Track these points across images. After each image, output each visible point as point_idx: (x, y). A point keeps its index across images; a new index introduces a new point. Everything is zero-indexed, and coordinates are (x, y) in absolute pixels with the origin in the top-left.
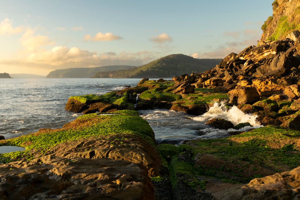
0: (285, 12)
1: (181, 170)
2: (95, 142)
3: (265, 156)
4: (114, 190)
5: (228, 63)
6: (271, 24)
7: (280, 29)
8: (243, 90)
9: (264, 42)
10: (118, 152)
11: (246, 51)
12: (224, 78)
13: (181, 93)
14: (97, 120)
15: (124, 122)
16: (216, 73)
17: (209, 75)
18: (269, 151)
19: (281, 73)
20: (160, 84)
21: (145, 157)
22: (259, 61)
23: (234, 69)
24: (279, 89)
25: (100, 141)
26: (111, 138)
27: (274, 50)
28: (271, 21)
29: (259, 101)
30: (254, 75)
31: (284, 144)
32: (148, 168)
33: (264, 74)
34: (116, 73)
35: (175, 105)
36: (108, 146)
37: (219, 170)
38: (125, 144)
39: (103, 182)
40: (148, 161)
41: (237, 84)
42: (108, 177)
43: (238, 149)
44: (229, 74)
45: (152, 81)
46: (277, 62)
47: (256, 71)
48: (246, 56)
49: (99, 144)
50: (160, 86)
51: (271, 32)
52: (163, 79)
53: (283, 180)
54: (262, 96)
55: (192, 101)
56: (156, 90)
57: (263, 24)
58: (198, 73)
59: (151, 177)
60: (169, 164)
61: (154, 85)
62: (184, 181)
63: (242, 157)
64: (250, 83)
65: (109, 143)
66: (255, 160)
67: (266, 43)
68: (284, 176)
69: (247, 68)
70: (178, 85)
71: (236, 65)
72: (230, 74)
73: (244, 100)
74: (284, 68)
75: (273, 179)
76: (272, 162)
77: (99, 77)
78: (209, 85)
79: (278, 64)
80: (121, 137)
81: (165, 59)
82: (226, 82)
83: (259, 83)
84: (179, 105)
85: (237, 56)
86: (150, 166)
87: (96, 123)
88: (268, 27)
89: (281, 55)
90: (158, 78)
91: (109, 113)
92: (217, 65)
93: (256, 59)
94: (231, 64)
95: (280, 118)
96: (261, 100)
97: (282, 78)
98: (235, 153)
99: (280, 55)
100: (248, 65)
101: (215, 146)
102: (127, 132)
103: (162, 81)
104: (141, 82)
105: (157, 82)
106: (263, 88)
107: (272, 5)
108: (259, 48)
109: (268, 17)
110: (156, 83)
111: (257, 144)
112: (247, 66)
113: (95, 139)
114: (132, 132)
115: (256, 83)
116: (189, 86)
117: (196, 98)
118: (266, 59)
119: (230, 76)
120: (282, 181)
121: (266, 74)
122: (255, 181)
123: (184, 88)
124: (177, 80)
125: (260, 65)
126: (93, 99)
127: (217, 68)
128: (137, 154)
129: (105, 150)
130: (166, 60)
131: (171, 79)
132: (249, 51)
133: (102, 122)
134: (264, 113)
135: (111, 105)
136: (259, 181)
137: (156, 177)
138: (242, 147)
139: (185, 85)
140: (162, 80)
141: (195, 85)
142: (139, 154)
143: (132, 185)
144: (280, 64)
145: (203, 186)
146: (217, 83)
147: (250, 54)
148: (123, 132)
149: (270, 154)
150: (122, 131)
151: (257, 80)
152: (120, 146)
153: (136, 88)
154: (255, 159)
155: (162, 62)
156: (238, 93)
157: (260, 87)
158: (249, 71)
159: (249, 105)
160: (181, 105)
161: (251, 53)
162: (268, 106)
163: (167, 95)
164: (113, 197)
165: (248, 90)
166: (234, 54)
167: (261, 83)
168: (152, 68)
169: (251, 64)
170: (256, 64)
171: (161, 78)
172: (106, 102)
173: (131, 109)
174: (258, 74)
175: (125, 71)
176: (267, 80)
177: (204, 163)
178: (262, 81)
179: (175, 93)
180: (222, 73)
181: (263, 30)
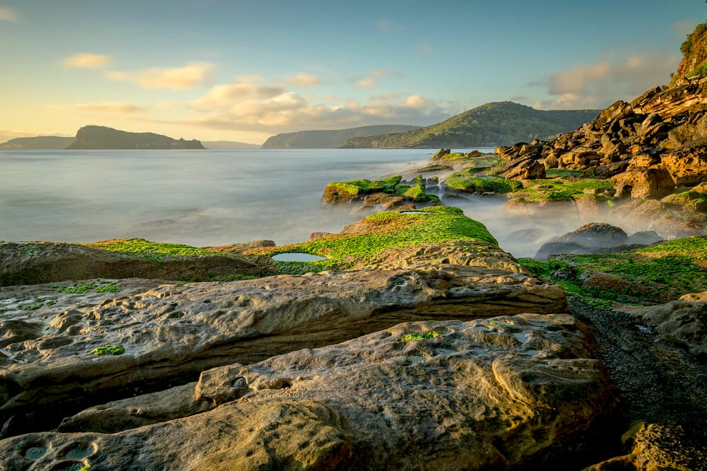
3: (691, 279)
5: (609, 120)
6: (702, 40)
8: (644, 174)
9: (686, 78)
10: (483, 262)
11: (646, 98)
12: (602, 151)
13: (520, 179)
16: (583, 140)
17: (570, 144)
18: (697, 271)
20: (474, 160)
21: (522, 268)
22: (673, 117)
23: (622, 132)
28: (702, 34)
29: (674, 195)
30: (662, 145)
33: (683, 143)
34: (385, 138)
35: (514, 199)
37: (621, 293)
41: (629, 162)
43: (646, 268)
44: (612, 141)
45: (458, 155)
47: (667, 137)
48: (647, 106)
50: (476, 164)
51: (702, 58)
52: (479, 151)
54: (680, 185)
55: (545, 193)
56: (470, 171)
57: (686, 39)
58: (546, 141)
63: (654, 278)
64: (656, 158)
65: (461, 250)
67: (691, 80)
69: (649, 130)
70: (514, 165)
71: (626, 124)
72: (614, 143)
73: (644, 192)
78: (570, 164)
82: (604, 158)
83: (675, 161)
84: (521, 198)
85: (629, 107)
88: (695, 46)
92: (585, 125)
93: (668, 112)
94: (615, 124)
96: (677, 192)
98: (642, 274)
100: (651, 124)
104: (437, 157)
105: (467, 156)
106: (682, 170)
108: (675, 90)
109: (697, 25)
110: (467, 158)
111: (676, 262)
112: (648, 127)
113: (437, 246)
114: (474, 239)
115: (669, 161)
116: (535, 165)
117: (551, 187)
118: (688, 113)
119: (612, 145)
121: (687, 144)
122: (687, 297)
123: (527, 168)
124: (506, 153)
125: (676, 126)
126: (369, 188)
127: (586, 129)
128: (510, 265)
129: (463, 259)
130: (478, 113)
131: (493, 152)
132: (654, 97)
133: (416, 224)
135: (402, 198)
136: (693, 296)
138: (652, 265)
139: (528, 164)
140: (476, 154)
141: (544, 162)
142: (513, 264)
145: (608, 306)
146: (587, 158)
147: (655, 104)
149: (700, 276)
151: (670, 156)
154: (676, 282)
155: (470, 118)
156: (632, 179)
157: (675, 168)
158: (652, 137)
159: (655, 200)
160: (525, 199)
161: (659, 101)
162: (692, 204)
163: (496, 181)
164: (538, 294)
165: (652, 175)
166: (623, 104)
167: (678, 161)
168: (451, 129)
169: (658, 124)
170: (668, 123)
171: (474, 150)
172: (390, 192)
173: (434, 205)
174: (672, 142)
175: (401, 135)
176: (691, 155)
177: (598, 284)
178: (680, 158)
179: (510, 178)
180: (596, 140)
181: (683, 53)
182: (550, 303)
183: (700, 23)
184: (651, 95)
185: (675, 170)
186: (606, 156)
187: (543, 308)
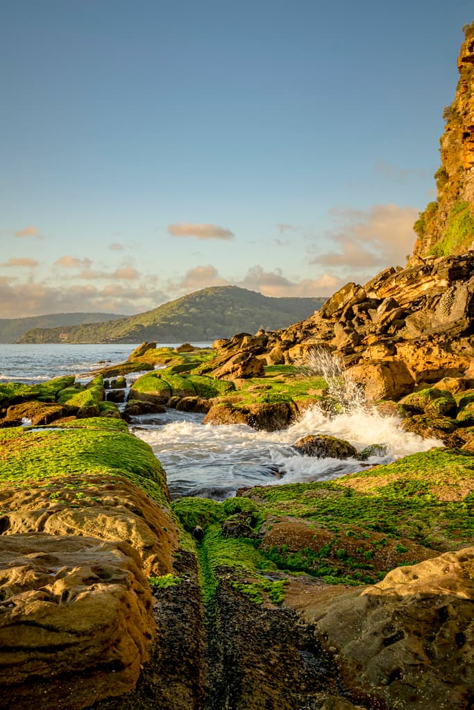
0: (463, 194)
1: (227, 557)
2: (11, 494)
3: (425, 520)
4: (46, 605)
5: (341, 306)
6: (435, 219)
7: (454, 231)
8: (376, 368)
9: (420, 258)
10: (69, 518)
11: (380, 280)
12: (333, 342)
13: (232, 378)
14: (23, 443)
15: (89, 446)
16: (314, 330)
17: (299, 335)
18: (435, 506)
19: (461, 329)
20: (184, 356)
21: (137, 526)
22: (410, 302)
23: (356, 320)
24: (457, 365)
25: (26, 492)
26: (54, 484)
27: (443, 278)
28: (434, 212)
29: (414, 394)
30: (400, 334)
31: (468, 490)
32: (144, 555)
33: (422, 331)
34: (77, 330)
35: (219, 405)
36: (44, 504)
37: (319, 554)
38: (88, 499)
39: (20, 588)
40: (144, 538)
41: (363, 354)
42: (35, 576)
43: (365, 504)
44: (345, 331)
45: (166, 350)
46: (450, 304)
47: (404, 325)
48: (382, 290)
49: (22, 500)
50: (184, 361)
51: (436, 238)
52: (191, 345)
53: (460, 568)
54: (420, 382)
55: (260, 395)
56: (173, 370)
57: (418, 218)
58: (273, 331)
59: (151, 576)
60: (199, 545)
61: (168, 358)
62: (233, 584)
63: (373, 523)
64: (392, 350)
65: (47, 496)
66: (401, 529)
67: (426, 260)
68: (462, 559)
69: (384, 317)
70: (225, 359)
71: (360, 310)
72: (348, 332)
73: (379, 392)
74: (466, 318)
75: (437, 567)
76: (441, 532)
77: (34, 342)
78: (298, 359)
79: (452, 308)
80: (79, 482)
81: (196, 297)
82: (337, 351)
83: (412, 352)
84: (229, 405)
85: (362, 291)
86: (148, 549)
87: (19, 449)
88: (428, 225)
89: (459, 288)
90: (178, 343)
91: (53, 427)
92: (316, 312)
93: (405, 297)
94: (348, 310)
95: (460, 432)
96: (417, 390)
97: (462, 339)
98: (358, 514)
99: (455, 288)
100: (387, 310)
101: (311, 500)
102: (97, 469)
103: (188, 350)
104: (139, 353)
105: (176, 351)
106: (422, 362)
107: (436, 177)
108: (410, 271)
109: (428, 203)
110: (175, 354)
111: (407, 491)
112: (384, 313)
113: (13, 488)
114: (109, 470)
115: (405, 352)
116: (250, 359)
117: (269, 388)
118: (426, 298)
119: (346, 335)
120: (456, 571)
121: (425, 331)
122: (397, 574)
123: (240, 364)
124: (223, 347)
125: (414, 312)
126: (16, 394)
127: (317, 318)
128: (117, 522)
129: (35, 515)
130: (197, 299)
131: (210, 346)
132: (389, 279)
133: (36, 447)
134: (424, 421)
135: (61, 407)
136: (407, 573)
137: (163, 577)
138: (374, 499)
139: (241, 358)
140: (187, 348)
141: (267, 357)
142: (123, 521)
143: (94, 593)
144: (457, 307)
145: (278, 594)
147: (390, 287)
148: (86, 470)
149: (438, 514)
150: (84, 469)
151: (407, 346)
152: (75, 504)
153: (125, 367)
154: (403, 526)
155: (187, 305)
156: (364, 375)
157: (414, 361)
158: (389, 324)
159: (391, 401)
160: (233, 405)
161: (394, 284)
162: (434, 405)
163: (200, 382)
164: (43, 622)
165: (386, 369)
166: (355, 286)
167: (415, 352)
168: (165, 319)
169: (394, 309)
170: (405, 309)
171: (185, 343)
172: (49, 400)
173: (110, 417)
174: (410, 331)
175: (99, 325)
176: (430, 344)
177: (283, 540)
178: (418, 347)
179: (220, 378)
180: (328, 329)
181: (416, 233)
182: (69, 645)
183: (431, 201)
184: (384, 277)
185: (414, 363)
186: (339, 348)
187: (48, 661)
